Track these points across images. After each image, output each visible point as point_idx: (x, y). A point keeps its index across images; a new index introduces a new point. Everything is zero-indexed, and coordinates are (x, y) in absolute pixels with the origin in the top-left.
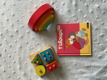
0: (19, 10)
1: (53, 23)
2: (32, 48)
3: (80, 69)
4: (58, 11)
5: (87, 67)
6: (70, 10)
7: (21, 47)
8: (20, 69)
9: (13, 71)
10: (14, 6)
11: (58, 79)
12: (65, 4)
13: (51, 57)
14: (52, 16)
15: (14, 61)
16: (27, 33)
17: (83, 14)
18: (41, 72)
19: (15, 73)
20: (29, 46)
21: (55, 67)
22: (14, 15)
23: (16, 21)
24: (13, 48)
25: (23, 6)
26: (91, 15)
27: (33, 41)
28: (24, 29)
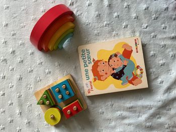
0: (15, 15)
1: (72, 36)
2: (38, 79)
3: (119, 112)
4: (80, 16)
5: (130, 108)
6: (100, 15)
7: (20, 79)
8: (21, 114)
9: (9, 119)
10: (6, 9)
11: (84, 128)
12: (91, 4)
13: (69, 94)
14: (71, 25)
15: (10, 102)
16: (29, 54)
17: (122, 21)
18: (54, 118)
19: (12, 121)
20: (35, 76)
21: (78, 110)
22: (7, 25)
23: (12, 35)
24: (8, 81)
25: (22, 9)
26: (135, 23)
27: (40, 67)
28: (24, 47)
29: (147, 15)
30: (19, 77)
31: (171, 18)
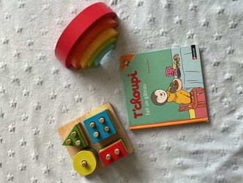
0: (33, 17)
1: (114, 49)
2: (64, 108)
3: (178, 159)
4: (125, 21)
5: (194, 153)
6: (154, 19)
7: (38, 108)
8: (37, 159)
9: (21, 165)
10: (20, 7)
11: (127, 181)
12: (142, 3)
13: (109, 131)
14: (113, 32)
15: (22, 141)
16: (52, 72)
17: (186, 28)
18: (86, 166)
19: (24, 169)
20: (58, 105)
21: (121, 155)
22: (21, 29)
23: (28, 44)
24: (20, 110)
25: (43, 9)
26: (204, 31)
27: (67, 91)
28: (45, 62)
29: (221, 22)
30: (37, 105)
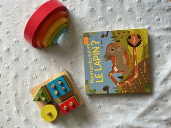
1: (66, 32)
2: (34, 76)
3: (116, 105)
4: (73, 12)
6: (93, 9)
7: (16, 77)
8: (18, 112)
9: (7, 117)
14: (65, 20)
15: (6, 100)
16: (24, 51)
17: (115, 14)
19: (9, 120)
20: (30, 73)
22: (1, 23)
23: (6, 33)
24: (4, 79)
25: (15, 7)
26: (129, 15)
27: (35, 64)
28: (19, 44)
29: (140, 8)
30: (15, 74)
31: (164, 10)
